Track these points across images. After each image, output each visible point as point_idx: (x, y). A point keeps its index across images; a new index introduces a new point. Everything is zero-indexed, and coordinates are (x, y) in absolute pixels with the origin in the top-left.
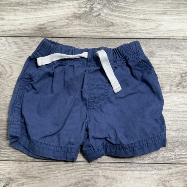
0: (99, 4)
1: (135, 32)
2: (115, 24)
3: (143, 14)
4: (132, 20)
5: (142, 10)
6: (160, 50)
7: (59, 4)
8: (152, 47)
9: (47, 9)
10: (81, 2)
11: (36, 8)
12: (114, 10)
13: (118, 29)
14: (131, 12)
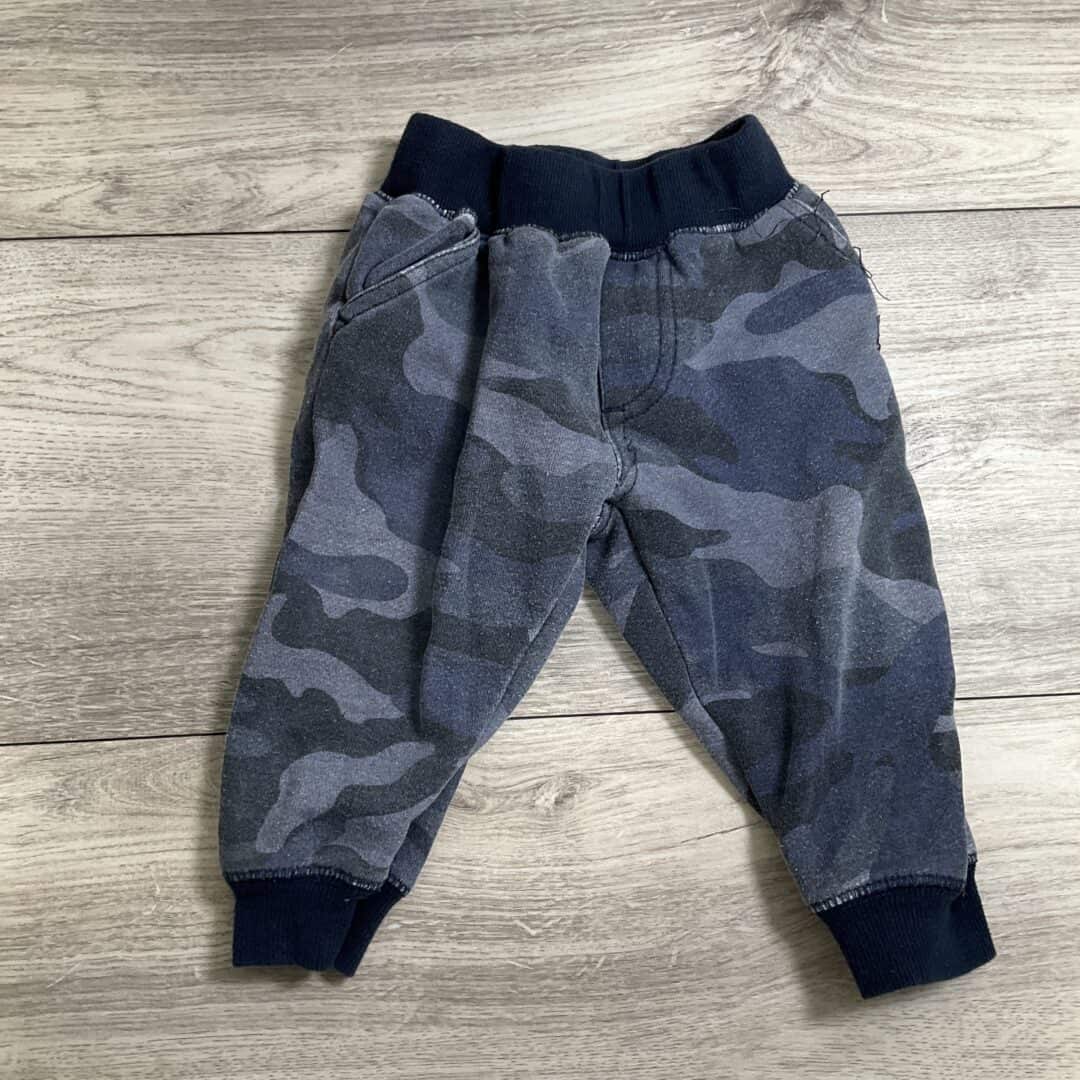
0: (797, 50)
1: (961, 179)
2: (875, 147)
3: (985, 94)
4: (942, 126)
5: (981, 78)
6: (1060, 259)
7: (628, 60)
8: (1028, 247)
9: (580, 87)
10: (722, 45)
11: (532, 84)
12: (867, 82)
13: (887, 170)
14: (939, 87)
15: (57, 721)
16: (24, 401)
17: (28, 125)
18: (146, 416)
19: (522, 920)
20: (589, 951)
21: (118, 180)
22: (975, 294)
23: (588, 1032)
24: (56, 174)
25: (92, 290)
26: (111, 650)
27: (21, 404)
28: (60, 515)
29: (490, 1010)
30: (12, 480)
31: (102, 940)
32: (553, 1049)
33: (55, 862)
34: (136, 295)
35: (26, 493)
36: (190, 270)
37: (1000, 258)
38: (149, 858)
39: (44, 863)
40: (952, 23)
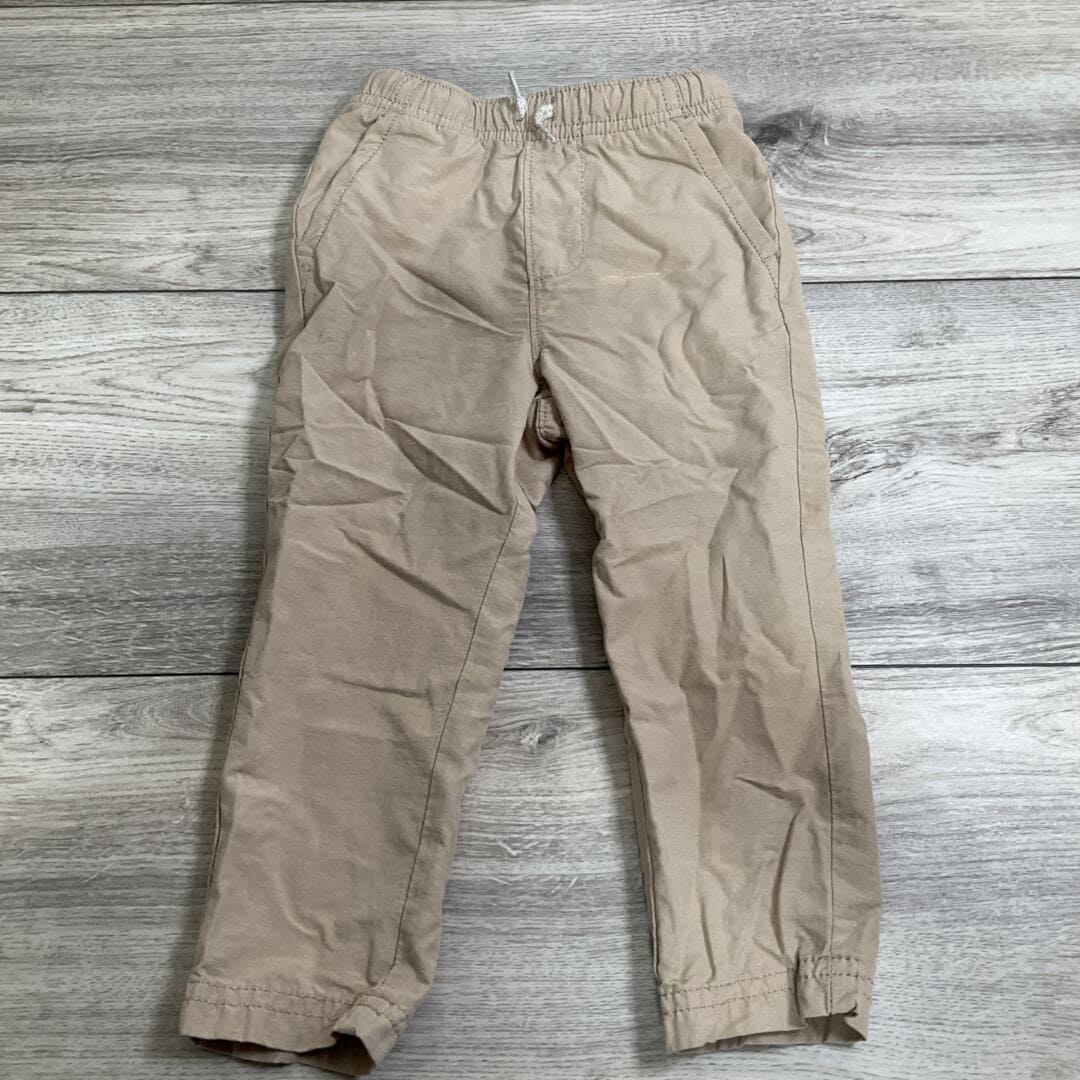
15: (111, 658)
16: (115, 410)
17: (141, 212)
18: (211, 424)
19: (505, 841)
20: (564, 872)
21: (208, 252)
22: (903, 344)
23: (560, 944)
24: (159, 246)
25: (178, 330)
26: (165, 603)
27: (112, 412)
28: (133, 497)
29: (472, 919)
30: (98, 470)
31: (134, 843)
32: (527, 958)
33: (102, 775)
34: (212, 334)
35: (109, 480)
36: (259, 316)
37: (925, 317)
38: (183, 775)
39: (92, 776)
40: (883, 145)
